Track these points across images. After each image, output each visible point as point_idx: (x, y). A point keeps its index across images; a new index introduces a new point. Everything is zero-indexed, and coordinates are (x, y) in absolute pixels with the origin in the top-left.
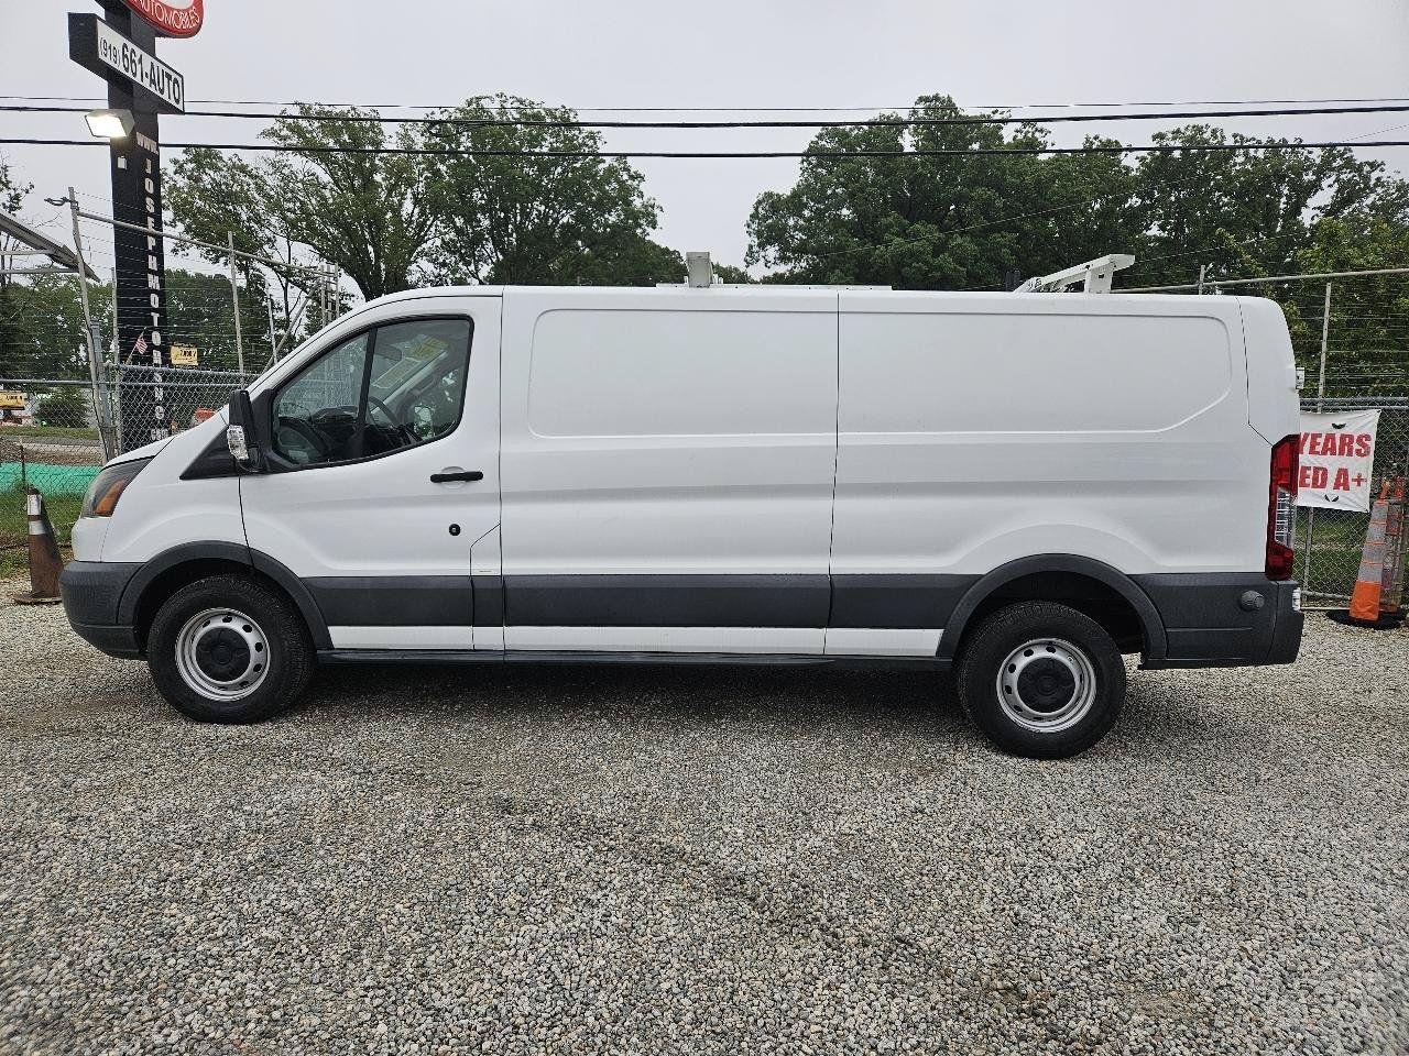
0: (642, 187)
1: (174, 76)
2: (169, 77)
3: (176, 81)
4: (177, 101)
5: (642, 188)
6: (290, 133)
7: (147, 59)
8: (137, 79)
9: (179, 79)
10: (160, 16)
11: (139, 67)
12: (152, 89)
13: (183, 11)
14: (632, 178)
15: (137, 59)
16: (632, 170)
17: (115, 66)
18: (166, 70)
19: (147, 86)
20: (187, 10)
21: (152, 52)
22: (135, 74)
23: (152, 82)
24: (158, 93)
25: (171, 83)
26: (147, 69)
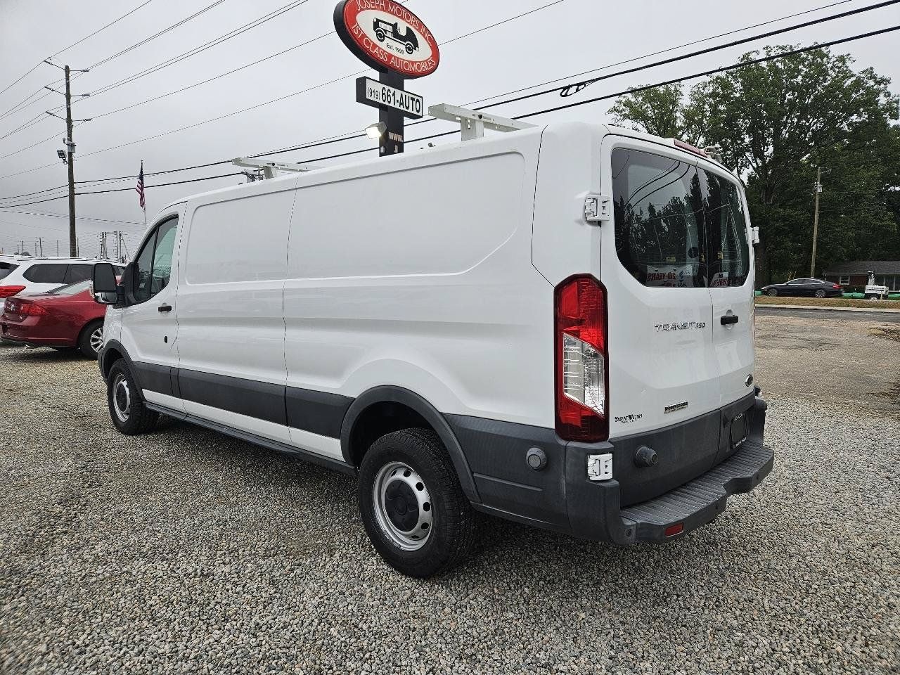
0: (890, 88)
1: (416, 98)
2: (413, 99)
3: (418, 100)
4: (418, 111)
5: (888, 89)
6: (624, 108)
7: (398, 93)
8: (392, 105)
9: (420, 99)
10: (407, 67)
11: (392, 98)
12: (401, 108)
13: (423, 62)
14: (879, 83)
15: (391, 94)
16: (879, 76)
17: (377, 101)
18: (411, 96)
19: (398, 107)
20: (426, 61)
21: (401, 88)
22: (389, 102)
23: (401, 104)
24: (405, 109)
25: (414, 102)
26: (398, 97)
